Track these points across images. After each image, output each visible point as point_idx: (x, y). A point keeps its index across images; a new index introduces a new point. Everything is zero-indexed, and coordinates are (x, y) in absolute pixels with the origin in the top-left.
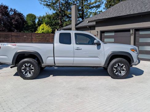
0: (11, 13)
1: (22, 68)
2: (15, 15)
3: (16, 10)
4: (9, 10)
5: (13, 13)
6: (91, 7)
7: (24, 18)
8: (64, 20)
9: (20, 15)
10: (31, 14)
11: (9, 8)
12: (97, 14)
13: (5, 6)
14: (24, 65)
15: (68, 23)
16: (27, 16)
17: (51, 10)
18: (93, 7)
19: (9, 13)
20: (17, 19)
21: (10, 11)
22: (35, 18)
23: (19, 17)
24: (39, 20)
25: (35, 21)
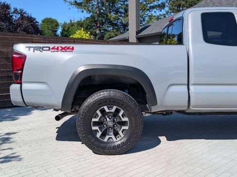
0: (16, 16)
1: (94, 120)
2: (22, 19)
3: (23, 12)
4: (12, 10)
5: (19, 16)
6: (150, 7)
7: (37, 26)
8: (105, 30)
9: (31, 20)
10: (50, 19)
11: (12, 8)
12: (160, 18)
13: (4, 3)
14: (98, 112)
15: (113, 34)
16: (43, 22)
17: (83, 12)
18: (153, 7)
19: (12, 16)
20: (26, 27)
21: (14, 12)
22: (57, 25)
23: (29, 24)
24: (64, 30)
25: (57, 31)
